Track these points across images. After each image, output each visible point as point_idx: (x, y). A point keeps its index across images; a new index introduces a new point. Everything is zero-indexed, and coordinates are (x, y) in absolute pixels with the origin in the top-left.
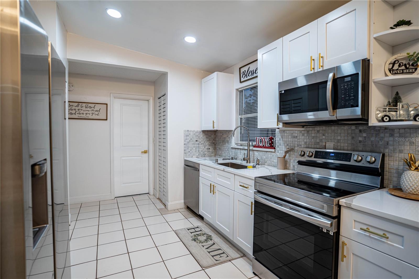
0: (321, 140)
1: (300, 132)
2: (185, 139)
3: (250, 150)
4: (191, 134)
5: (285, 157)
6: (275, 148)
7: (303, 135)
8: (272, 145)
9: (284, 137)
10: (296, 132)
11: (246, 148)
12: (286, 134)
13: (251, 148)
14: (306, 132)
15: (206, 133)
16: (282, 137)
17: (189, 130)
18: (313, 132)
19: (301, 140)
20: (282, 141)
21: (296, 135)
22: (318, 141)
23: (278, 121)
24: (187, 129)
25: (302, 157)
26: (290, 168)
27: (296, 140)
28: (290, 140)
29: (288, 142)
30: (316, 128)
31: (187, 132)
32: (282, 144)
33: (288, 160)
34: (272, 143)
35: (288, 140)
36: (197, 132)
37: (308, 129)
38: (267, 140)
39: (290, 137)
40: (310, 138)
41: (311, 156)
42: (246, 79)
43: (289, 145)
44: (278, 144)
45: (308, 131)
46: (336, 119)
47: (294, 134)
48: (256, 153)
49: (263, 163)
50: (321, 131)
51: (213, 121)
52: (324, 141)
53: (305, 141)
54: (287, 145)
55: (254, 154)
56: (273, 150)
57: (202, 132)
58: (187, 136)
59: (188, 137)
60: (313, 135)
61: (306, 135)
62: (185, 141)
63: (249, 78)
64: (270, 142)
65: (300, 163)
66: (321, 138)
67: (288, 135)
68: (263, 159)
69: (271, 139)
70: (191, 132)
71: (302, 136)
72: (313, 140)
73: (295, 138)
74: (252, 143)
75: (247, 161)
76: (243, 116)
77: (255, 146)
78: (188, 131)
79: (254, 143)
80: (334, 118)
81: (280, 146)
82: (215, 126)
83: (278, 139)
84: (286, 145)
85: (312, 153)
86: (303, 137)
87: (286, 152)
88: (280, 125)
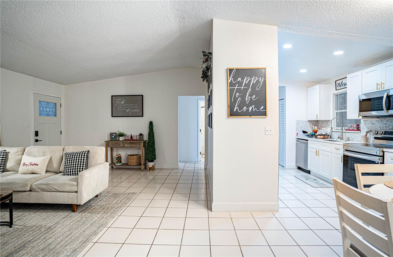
0: (390, 126)
1: (377, 121)
2: (297, 126)
3: (343, 132)
4: (301, 123)
5: (366, 135)
6: (360, 131)
7: (378, 122)
8: (359, 129)
9: (366, 124)
10: (374, 121)
11: (340, 131)
12: (367, 122)
14: (380, 121)
15: (311, 122)
16: (365, 124)
17: (299, 120)
18: (385, 121)
19: (377, 126)
20: (365, 126)
21: (374, 123)
22: (388, 126)
23: (359, 115)
24: (298, 120)
25: (376, 135)
26: (370, 142)
27: (374, 125)
28: (370, 125)
29: (369, 127)
30: (386, 119)
31: (298, 122)
32: (365, 128)
33: (369, 138)
34: (359, 127)
35: (369, 126)
36: (305, 121)
37: (381, 119)
38: (355, 126)
39: (370, 124)
40: (383, 124)
41: (382, 134)
42: (340, 88)
43: (370, 128)
44: (362, 128)
45: (381, 120)
46: (389, 115)
47: (373, 122)
48: (347, 134)
49: (352, 140)
50: (389, 120)
51: (317, 115)
52: (391, 125)
53: (380, 126)
54: (368, 129)
56: (359, 132)
57: (308, 122)
58: (298, 124)
59: (299, 125)
60: (385, 122)
61: (380, 122)
62: (296, 127)
63: (342, 87)
64: (357, 127)
65: (376, 138)
66: (389, 124)
67: (369, 122)
68: (352, 137)
69: (358, 125)
70: (301, 122)
71: (378, 123)
72: (384, 125)
73: (373, 124)
74: (345, 128)
75: (341, 139)
76: (338, 111)
77: (346, 130)
78: (299, 121)
80: (388, 114)
81: (364, 129)
82: (318, 117)
83: (363, 125)
84: (367, 128)
85: (383, 132)
86: (378, 124)
87: (367, 132)
88: (361, 117)
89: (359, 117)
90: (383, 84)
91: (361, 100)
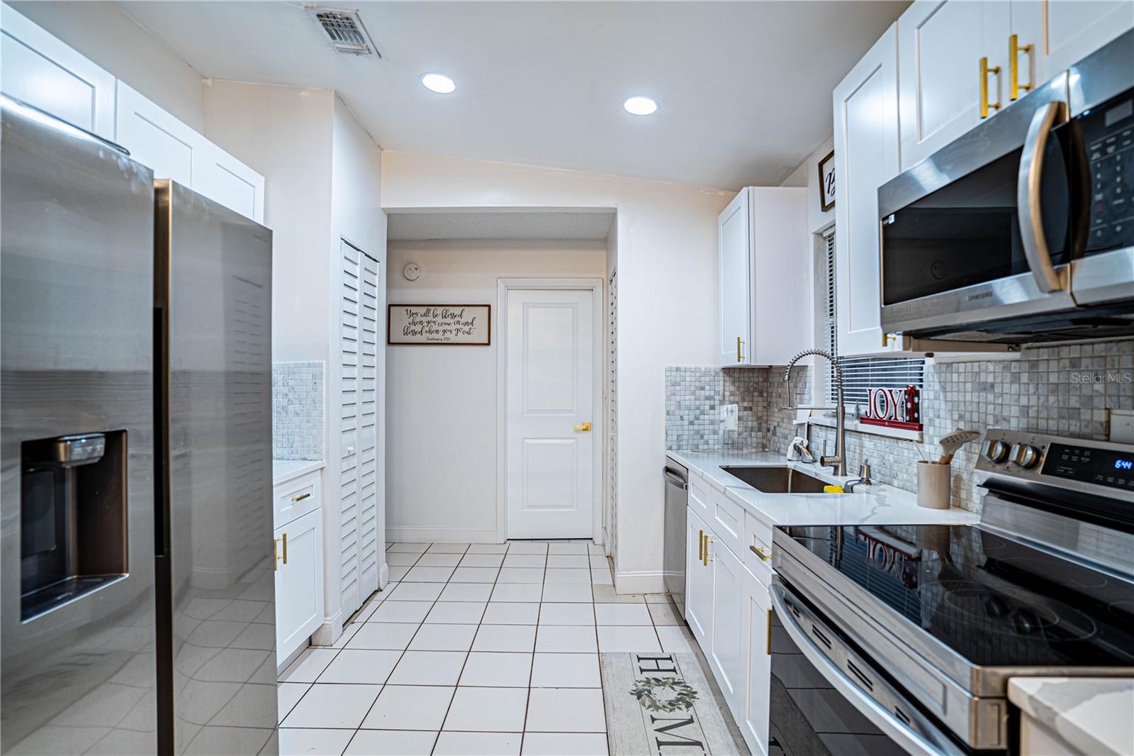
0: (1088, 401)
1: (1004, 368)
2: (669, 393)
3: (844, 431)
4: (688, 379)
5: (947, 461)
6: (921, 428)
7: (1016, 378)
8: (916, 415)
9: (948, 387)
10: (991, 367)
12: (955, 376)
13: (851, 424)
14: (1026, 366)
15: (736, 375)
16: (944, 389)
17: (682, 366)
18: (1053, 365)
19: (1007, 399)
20: (943, 403)
21: (990, 379)
22: (1074, 402)
23: (886, 327)
24: (674, 366)
25: (998, 467)
26: (970, 505)
27: (990, 397)
28: (968, 398)
29: (962, 407)
30: (1065, 350)
31: (673, 374)
32: (942, 413)
33: (965, 476)
34: (916, 408)
35: (961, 399)
36: (707, 372)
37: (1033, 355)
38: (900, 396)
39: (969, 386)
40: (1043, 390)
41: (1031, 466)
43: (968, 416)
44: (931, 415)
45: (1034, 365)
47: (983, 378)
48: (867, 442)
49: (887, 479)
50: (1085, 362)
51: (739, 338)
52: (1098, 402)
53: (1024, 401)
54: (961, 417)
55: (862, 447)
56: (914, 435)
57: (721, 374)
58: (675, 384)
59: (678, 388)
60: (1053, 378)
61: (1024, 378)
62: (668, 399)
64: (909, 405)
65: (995, 489)
66: (1086, 391)
67: (962, 379)
68: (887, 463)
69: (913, 394)
70: (688, 374)
71: (1012, 382)
72: (1052, 399)
73: (985, 389)
74: (858, 409)
75: (836, 468)
77: (864, 420)
78: (678, 369)
79: (864, 409)
80: (1065, 303)
81: (937, 421)
82: (745, 352)
83: (932, 397)
84: (956, 417)
85: (1038, 452)
86: (1015, 387)
87: (951, 443)
88: (896, 344)
89: (885, 344)
90: (1027, 50)
91: (892, 220)
